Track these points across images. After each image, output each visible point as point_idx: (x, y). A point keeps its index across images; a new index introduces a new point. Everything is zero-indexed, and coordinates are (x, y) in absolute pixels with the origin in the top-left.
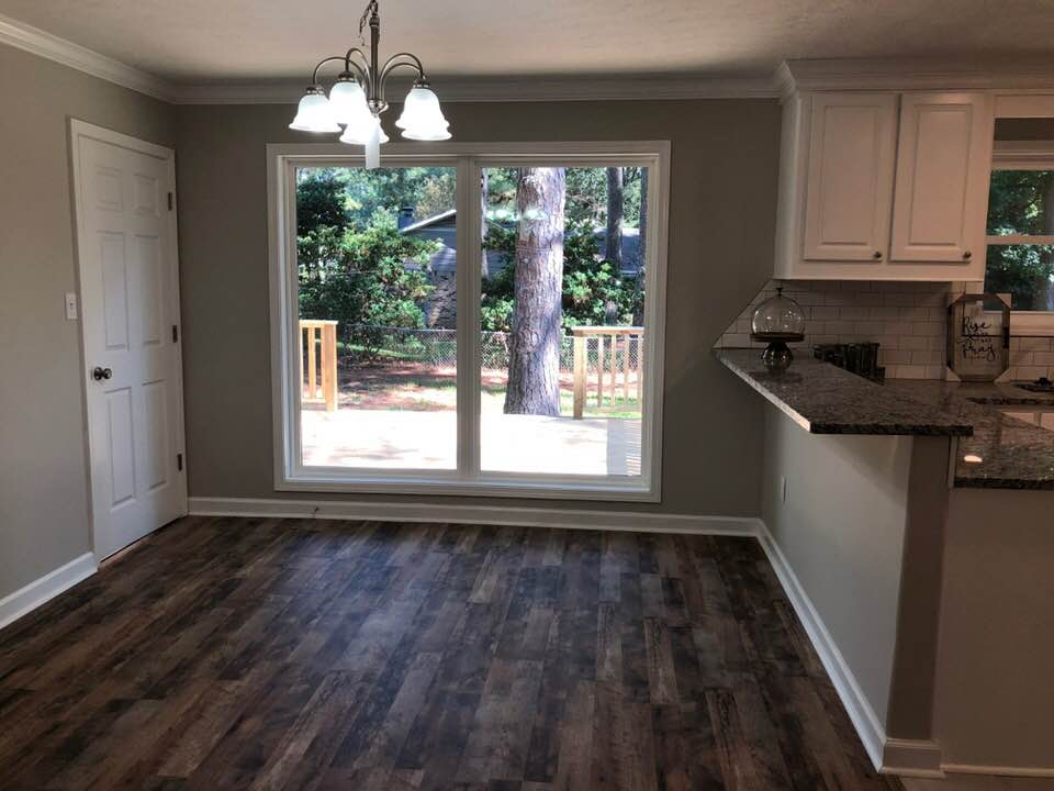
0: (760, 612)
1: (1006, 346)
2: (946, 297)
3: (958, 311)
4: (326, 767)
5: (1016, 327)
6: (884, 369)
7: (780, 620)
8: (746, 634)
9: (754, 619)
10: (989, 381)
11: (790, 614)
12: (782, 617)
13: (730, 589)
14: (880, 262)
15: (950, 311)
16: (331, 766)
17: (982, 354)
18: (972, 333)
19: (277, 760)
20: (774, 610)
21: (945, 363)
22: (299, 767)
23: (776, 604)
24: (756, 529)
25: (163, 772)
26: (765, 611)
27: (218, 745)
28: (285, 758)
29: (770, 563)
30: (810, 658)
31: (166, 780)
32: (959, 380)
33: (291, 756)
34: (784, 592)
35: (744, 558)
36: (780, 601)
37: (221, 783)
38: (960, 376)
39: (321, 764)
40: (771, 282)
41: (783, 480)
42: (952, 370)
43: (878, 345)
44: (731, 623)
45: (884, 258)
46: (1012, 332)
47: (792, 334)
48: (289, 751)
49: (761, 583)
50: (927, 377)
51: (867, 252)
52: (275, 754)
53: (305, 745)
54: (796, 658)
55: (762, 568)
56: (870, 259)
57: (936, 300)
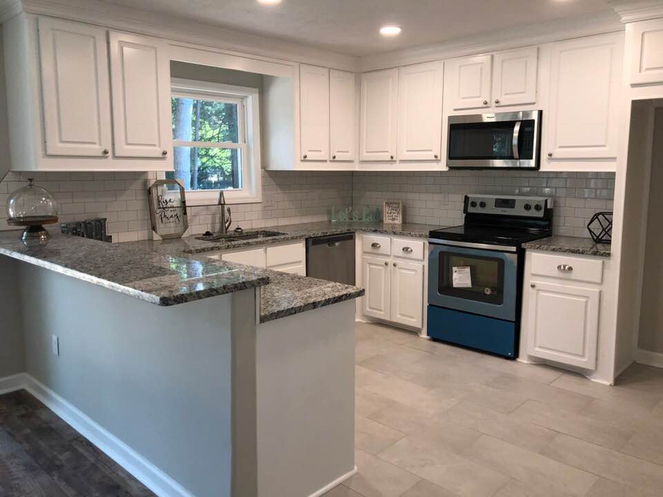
0: (64, 457)
1: (185, 214)
2: (146, 182)
3: (154, 191)
5: (190, 200)
6: (111, 236)
7: (86, 459)
8: (64, 483)
9: (62, 466)
10: (178, 237)
11: (90, 449)
12: (86, 454)
13: (26, 446)
14: (107, 157)
15: (149, 192)
17: (171, 220)
18: (164, 206)
20: (74, 451)
21: (150, 227)
23: (74, 443)
24: (23, 382)
26: (67, 454)
29: (49, 410)
30: (129, 482)
32: (161, 239)
34: (75, 430)
35: (23, 412)
36: (75, 439)
38: (161, 236)
40: (10, 173)
41: (54, 338)
42: (156, 233)
43: (106, 219)
44: (45, 478)
45: (110, 154)
46: (187, 204)
47: (45, 216)
49: (52, 430)
50: (140, 239)
51: (97, 149)
54: (118, 487)
55: (44, 416)
56: (100, 154)
57: (138, 185)
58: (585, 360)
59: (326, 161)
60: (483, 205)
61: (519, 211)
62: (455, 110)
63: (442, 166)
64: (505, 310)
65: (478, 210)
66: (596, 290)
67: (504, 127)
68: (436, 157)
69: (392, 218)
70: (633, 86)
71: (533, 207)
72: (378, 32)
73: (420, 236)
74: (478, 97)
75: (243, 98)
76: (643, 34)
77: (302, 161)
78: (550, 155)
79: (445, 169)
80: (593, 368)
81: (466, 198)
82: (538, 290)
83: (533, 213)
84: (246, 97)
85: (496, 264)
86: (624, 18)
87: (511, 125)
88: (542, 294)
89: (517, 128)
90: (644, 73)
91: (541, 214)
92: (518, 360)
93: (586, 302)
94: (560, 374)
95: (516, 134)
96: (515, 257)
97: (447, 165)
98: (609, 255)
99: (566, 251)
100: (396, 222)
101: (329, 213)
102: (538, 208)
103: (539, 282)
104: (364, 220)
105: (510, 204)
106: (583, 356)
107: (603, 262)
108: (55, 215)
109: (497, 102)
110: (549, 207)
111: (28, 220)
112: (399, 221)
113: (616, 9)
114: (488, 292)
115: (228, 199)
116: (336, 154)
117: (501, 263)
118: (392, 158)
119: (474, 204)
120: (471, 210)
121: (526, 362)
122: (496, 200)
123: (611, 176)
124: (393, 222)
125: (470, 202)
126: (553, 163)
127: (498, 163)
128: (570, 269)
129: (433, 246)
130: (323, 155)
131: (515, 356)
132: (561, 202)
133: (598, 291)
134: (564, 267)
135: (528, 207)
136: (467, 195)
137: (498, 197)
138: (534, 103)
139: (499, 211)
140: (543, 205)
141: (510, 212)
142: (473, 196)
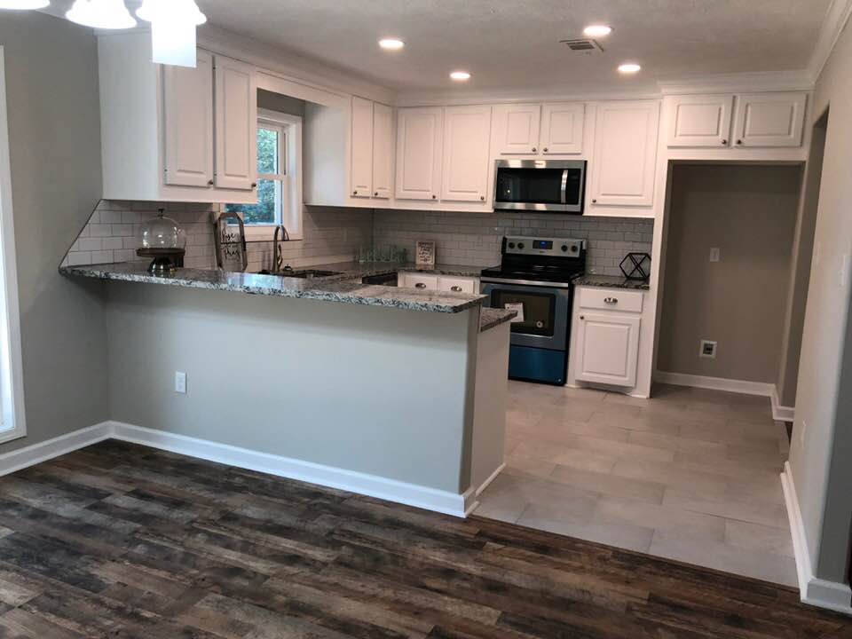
1: (245, 250)
17: (234, 256)
18: (227, 241)
40: (101, 201)
41: (180, 375)
46: (246, 239)
56: (205, 184)
57: (205, 217)
58: (627, 379)
59: (368, 198)
60: (521, 246)
61: (555, 252)
62: (502, 154)
63: (488, 208)
64: (554, 341)
65: (516, 251)
66: (637, 318)
67: (552, 173)
68: (482, 198)
69: (424, 258)
70: (670, 147)
72: (448, 76)
73: (471, 275)
74: (527, 144)
75: (283, 127)
76: (678, 106)
77: (352, 197)
78: (595, 201)
79: (492, 211)
80: (633, 385)
81: (505, 239)
82: (587, 321)
83: (569, 254)
84: (288, 125)
85: (547, 300)
86: (664, 91)
87: (560, 172)
88: (589, 324)
89: (565, 176)
90: (678, 138)
91: (576, 255)
92: (567, 385)
93: (629, 330)
94: (604, 394)
95: (564, 182)
96: (566, 293)
97: (493, 207)
98: (648, 288)
99: (611, 286)
100: (429, 262)
101: (355, 252)
102: (574, 249)
103: (586, 314)
104: (392, 260)
105: (549, 245)
106: (625, 376)
107: (643, 296)
108: (182, 247)
109: (546, 150)
110: (584, 248)
111: (156, 251)
112: (431, 262)
113: (659, 82)
114: (539, 324)
115: (292, 235)
116: (378, 191)
117: (553, 298)
118: (434, 197)
119: (512, 246)
120: (509, 251)
121: (574, 386)
122: (535, 241)
123: (651, 222)
124: (426, 263)
125: (507, 244)
126: (596, 209)
127: (541, 207)
128: (615, 301)
129: (484, 285)
130: (367, 192)
131: (563, 383)
132: (593, 244)
133: (639, 318)
134: (610, 299)
135: (564, 248)
136: (507, 237)
137: (536, 239)
138: (579, 154)
139: (537, 252)
140: (579, 247)
141: (547, 253)
142: (511, 237)
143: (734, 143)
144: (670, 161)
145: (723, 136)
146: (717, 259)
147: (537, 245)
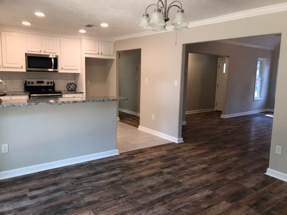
4: (195, 189)
16: (194, 189)
19: (204, 195)
22: (200, 192)
25: (230, 205)
27: (215, 205)
28: (201, 195)
31: (230, 202)
33: (200, 194)
37: (218, 197)
39: (195, 190)
48: (200, 196)
52: (203, 196)
53: (195, 195)
60: (32, 83)
61: (45, 84)
62: (28, 51)
65: (31, 85)
68: (22, 67)
70: (85, 53)
71: (50, 83)
74: (37, 48)
76: (86, 42)
78: (62, 68)
79: (25, 71)
81: (26, 81)
83: (50, 85)
86: (82, 37)
89: (53, 60)
90: (87, 51)
91: (52, 85)
95: (53, 62)
102: (51, 83)
105: (42, 82)
109: (45, 51)
119: (29, 83)
120: (28, 85)
122: (37, 81)
125: (27, 83)
126: (62, 70)
135: (48, 83)
136: (26, 80)
137: (38, 80)
138: (56, 53)
139: (39, 85)
140: (53, 82)
141: (42, 85)
142: (28, 80)
143: (100, 54)
144: (85, 57)
145: (97, 52)
146: (89, 84)
147: (38, 82)
